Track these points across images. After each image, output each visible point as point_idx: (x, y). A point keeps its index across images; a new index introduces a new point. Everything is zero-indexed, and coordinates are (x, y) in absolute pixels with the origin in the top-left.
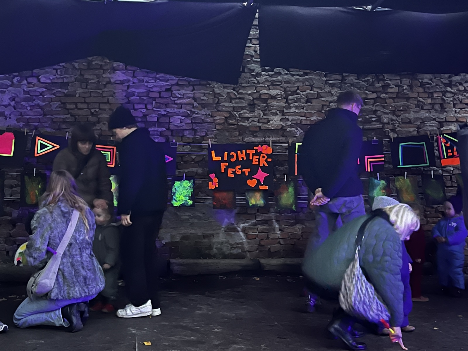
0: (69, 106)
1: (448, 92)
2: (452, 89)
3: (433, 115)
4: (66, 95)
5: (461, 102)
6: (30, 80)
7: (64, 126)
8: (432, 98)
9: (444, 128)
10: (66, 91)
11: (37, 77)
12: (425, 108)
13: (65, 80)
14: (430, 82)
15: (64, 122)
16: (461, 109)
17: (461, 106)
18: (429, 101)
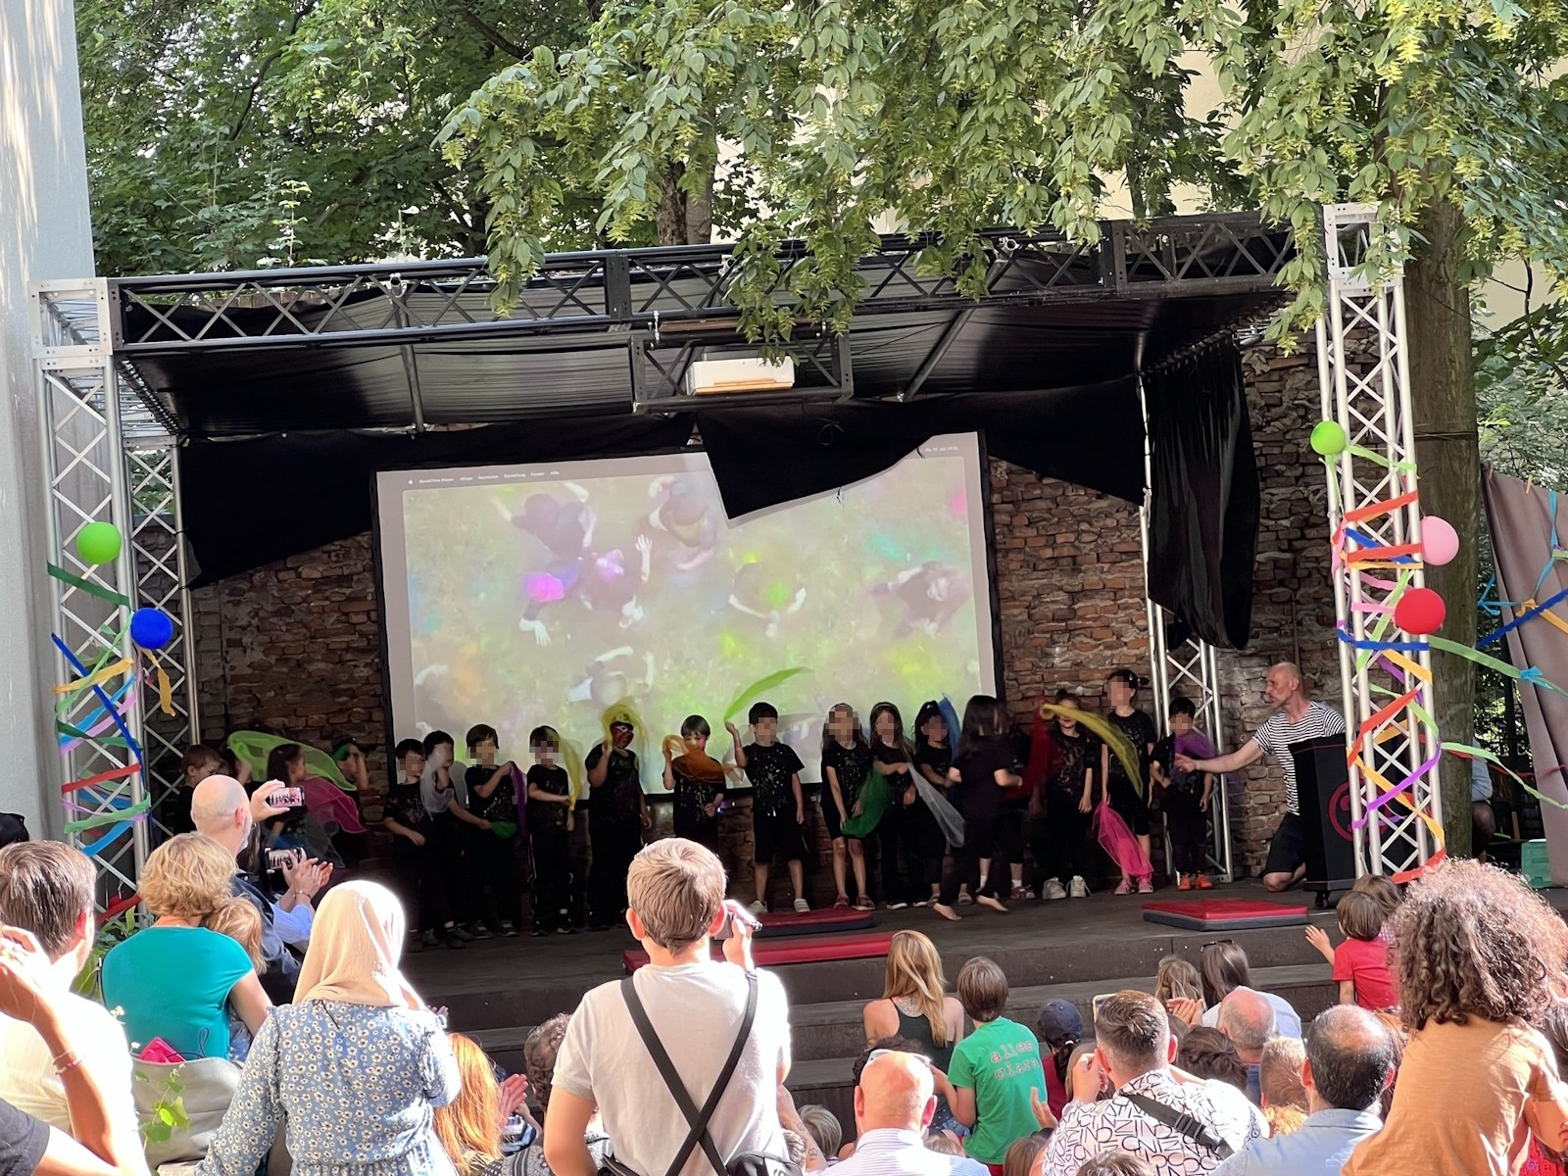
0: (355, 619)
1: (1084, 531)
2: (1091, 525)
3: (1056, 579)
4: (349, 599)
5: (1111, 551)
6: (282, 575)
7: (349, 656)
8: (1053, 545)
9: (1080, 604)
10: (348, 591)
11: (295, 569)
12: (1041, 567)
13: (346, 571)
14: (1047, 516)
15: (348, 649)
16: (1113, 563)
17: (1111, 557)
18: (1049, 553)
